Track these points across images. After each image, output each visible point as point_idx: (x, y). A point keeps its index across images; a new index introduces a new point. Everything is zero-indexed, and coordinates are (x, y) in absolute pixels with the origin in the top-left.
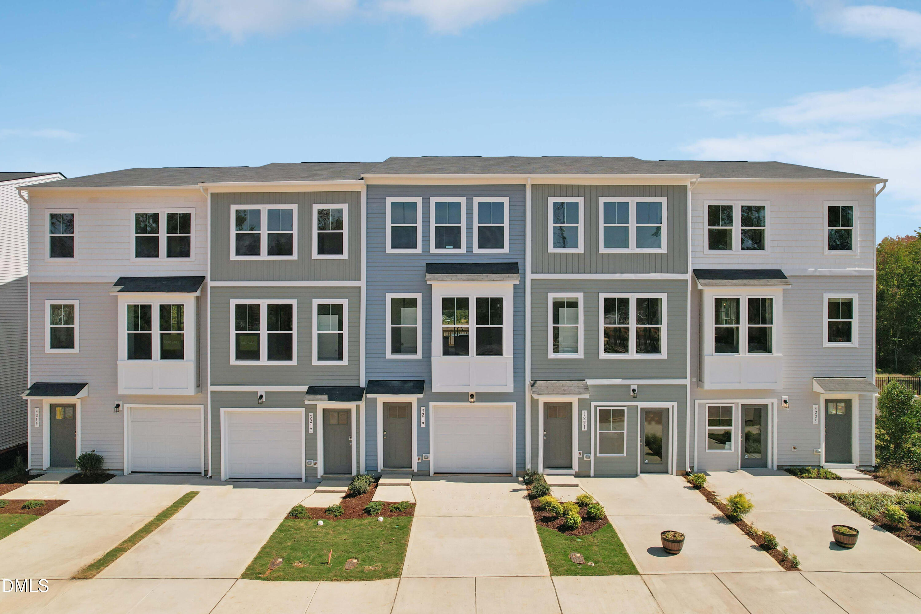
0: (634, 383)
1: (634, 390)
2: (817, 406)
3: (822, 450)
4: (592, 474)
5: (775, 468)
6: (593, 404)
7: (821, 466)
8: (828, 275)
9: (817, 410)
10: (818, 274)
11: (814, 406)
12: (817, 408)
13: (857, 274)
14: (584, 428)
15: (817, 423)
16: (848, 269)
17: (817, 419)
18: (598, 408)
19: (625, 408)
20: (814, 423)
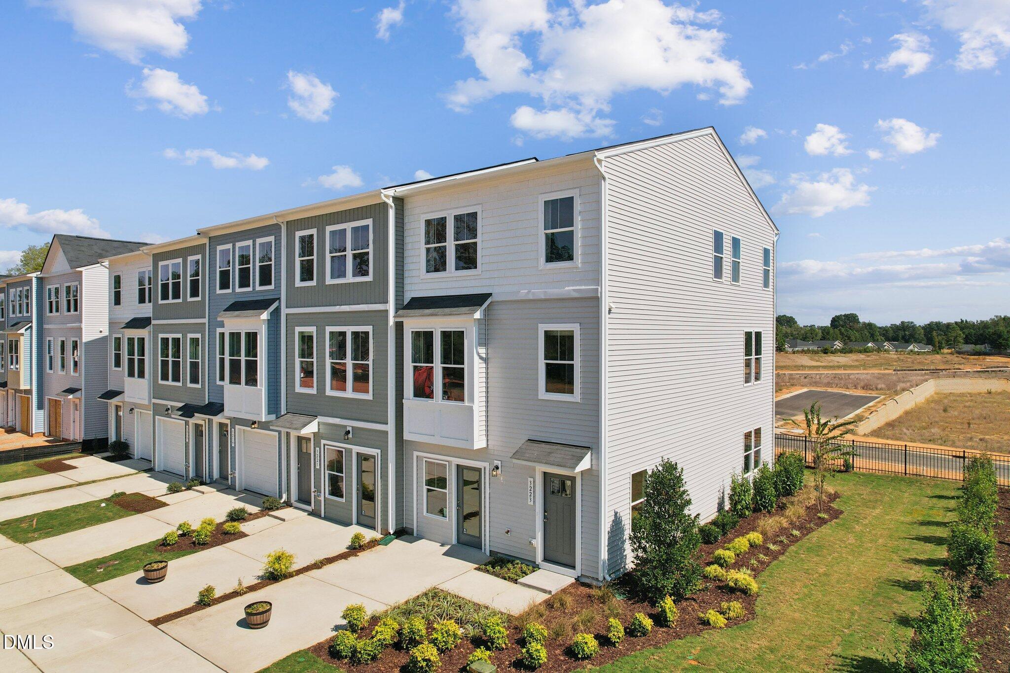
0: (350, 424)
1: (348, 432)
2: (532, 480)
3: (538, 543)
4: (323, 515)
5: (488, 553)
6: (323, 442)
7: (537, 563)
8: (543, 297)
9: (532, 486)
10: (531, 297)
11: (530, 479)
12: (532, 483)
13: (576, 295)
14: (318, 467)
15: (532, 503)
16: (567, 288)
17: (532, 497)
18: (326, 447)
19: (344, 450)
20: (529, 503)
